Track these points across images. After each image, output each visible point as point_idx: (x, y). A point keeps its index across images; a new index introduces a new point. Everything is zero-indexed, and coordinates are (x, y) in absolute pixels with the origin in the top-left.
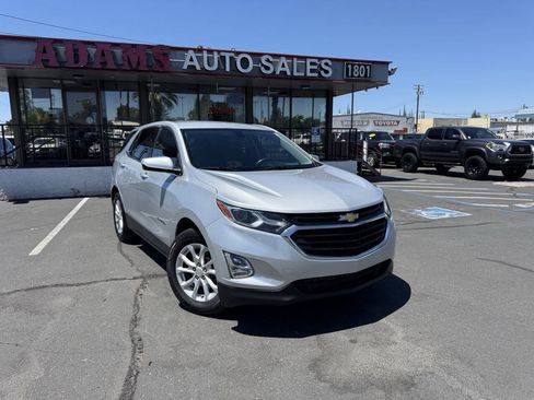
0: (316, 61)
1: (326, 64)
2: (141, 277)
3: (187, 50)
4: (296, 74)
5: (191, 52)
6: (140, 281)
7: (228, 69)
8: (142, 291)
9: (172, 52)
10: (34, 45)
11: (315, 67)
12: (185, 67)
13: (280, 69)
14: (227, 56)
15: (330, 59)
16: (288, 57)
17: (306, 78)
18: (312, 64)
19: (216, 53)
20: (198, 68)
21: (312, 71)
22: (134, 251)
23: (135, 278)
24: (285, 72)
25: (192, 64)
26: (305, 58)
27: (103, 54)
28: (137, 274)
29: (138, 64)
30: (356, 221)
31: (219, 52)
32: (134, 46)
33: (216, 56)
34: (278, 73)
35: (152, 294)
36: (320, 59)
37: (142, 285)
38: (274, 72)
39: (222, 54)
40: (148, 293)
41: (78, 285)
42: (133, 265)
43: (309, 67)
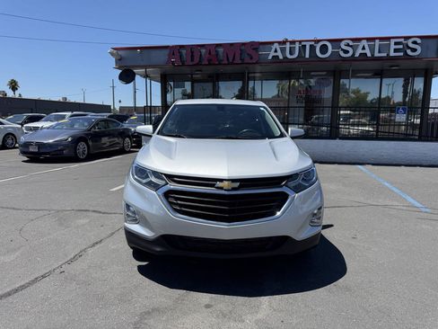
0: (402, 40)
1: (415, 43)
3: (272, 43)
4: (377, 54)
5: (276, 45)
7: (307, 56)
9: (261, 47)
10: (167, 52)
11: (401, 47)
12: (270, 58)
13: (359, 51)
14: (308, 45)
15: (418, 37)
16: (368, 39)
17: (389, 58)
18: (396, 44)
19: (297, 43)
20: (281, 57)
21: (396, 50)
24: (366, 54)
25: (275, 54)
26: (388, 39)
27: (210, 53)
29: (234, 59)
30: (234, 189)
31: (300, 42)
32: (232, 44)
33: (297, 45)
34: (357, 55)
36: (407, 38)
38: (354, 54)
39: (303, 43)
43: (393, 47)
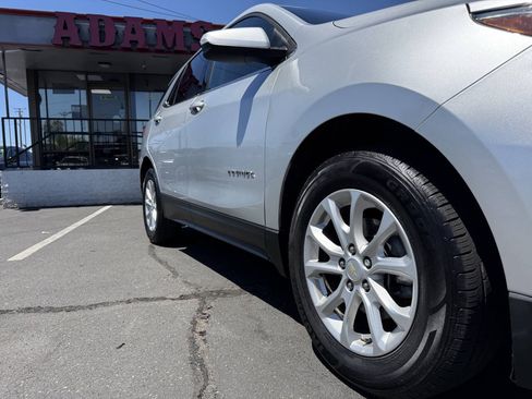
2: (196, 296)
6: (194, 304)
8: (202, 325)
22: (175, 256)
23: (182, 297)
27: (133, 32)
28: (187, 290)
32: (170, 23)
35: (225, 331)
37: (200, 311)
40: (216, 328)
41: (70, 309)
42: (175, 274)
